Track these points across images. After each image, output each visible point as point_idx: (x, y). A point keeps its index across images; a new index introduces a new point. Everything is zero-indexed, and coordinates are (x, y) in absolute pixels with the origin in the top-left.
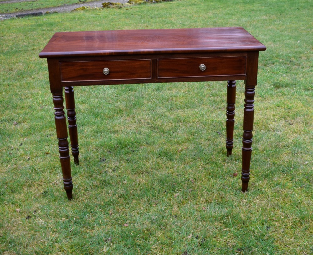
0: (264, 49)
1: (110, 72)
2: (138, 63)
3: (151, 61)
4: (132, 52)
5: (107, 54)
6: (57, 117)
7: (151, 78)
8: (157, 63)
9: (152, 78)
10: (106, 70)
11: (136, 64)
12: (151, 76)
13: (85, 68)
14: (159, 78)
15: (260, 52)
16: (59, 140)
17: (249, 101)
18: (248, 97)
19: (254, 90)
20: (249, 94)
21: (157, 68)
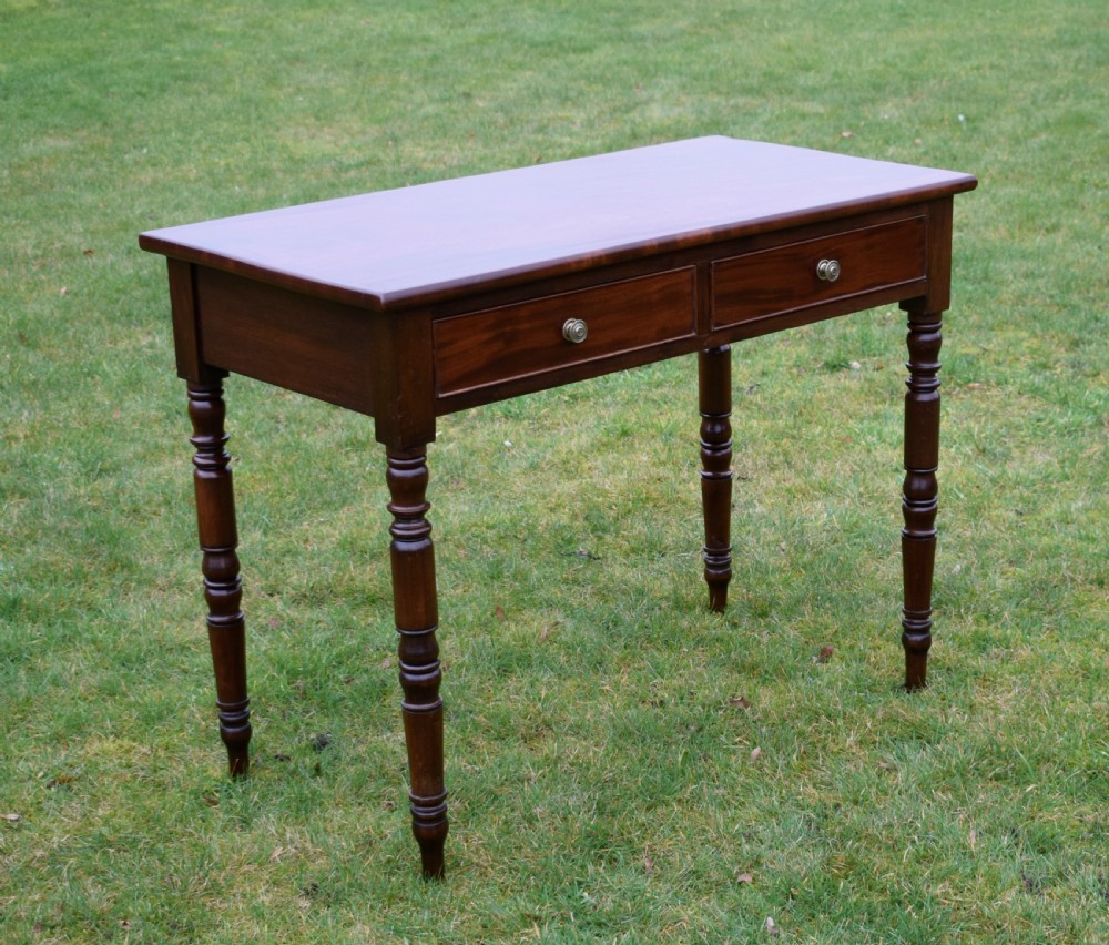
0: (969, 186)
1: (591, 331)
2: (659, 286)
3: (695, 270)
4: (652, 247)
5: (585, 265)
6: (402, 546)
7: (694, 334)
8: (712, 274)
9: (699, 334)
10: (574, 326)
12: (696, 326)
13: (508, 329)
14: (716, 329)
15: (957, 198)
16: (403, 635)
17: (926, 366)
18: (923, 353)
19: (939, 328)
20: (926, 342)
21: (710, 293)
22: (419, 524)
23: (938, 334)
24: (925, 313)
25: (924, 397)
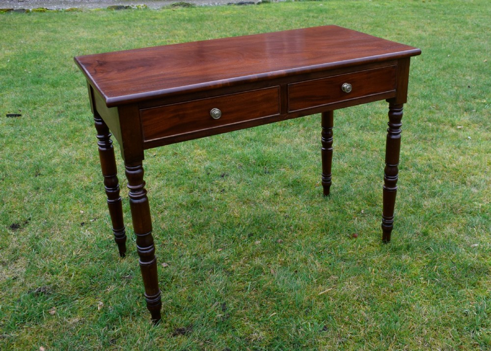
0: (419, 53)
1: (223, 114)
2: (261, 94)
3: (279, 88)
4: (255, 79)
5: (218, 86)
6: (135, 201)
7: (279, 114)
8: (288, 89)
9: (281, 114)
10: (216, 112)
11: (259, 95)
12: (280, 111)
13: (181, 113)
14: (291, 112)
17: (395, 125)
18: (395, 120)
19: (402, 110)
20: (396, 115)
21: (287, 97)
22: (141, 192)
23: (401, 112)
24: (395, 104)
25: (394, 137)
